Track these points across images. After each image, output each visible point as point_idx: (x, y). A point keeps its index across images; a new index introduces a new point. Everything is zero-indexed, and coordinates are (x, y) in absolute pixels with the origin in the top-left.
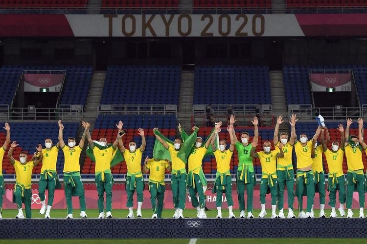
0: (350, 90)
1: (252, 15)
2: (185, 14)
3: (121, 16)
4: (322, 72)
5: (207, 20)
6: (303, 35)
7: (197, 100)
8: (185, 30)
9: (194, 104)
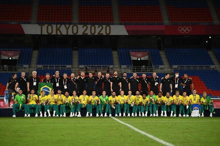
0: (148, 59)
1: (105, 26)
2: (75, 25)
3: (46, 25)
4: (135, 51)
5: (85, 27)
6: (128, 34)
7: (80, 63)
8: (75, 32)
9: (79, 65)
